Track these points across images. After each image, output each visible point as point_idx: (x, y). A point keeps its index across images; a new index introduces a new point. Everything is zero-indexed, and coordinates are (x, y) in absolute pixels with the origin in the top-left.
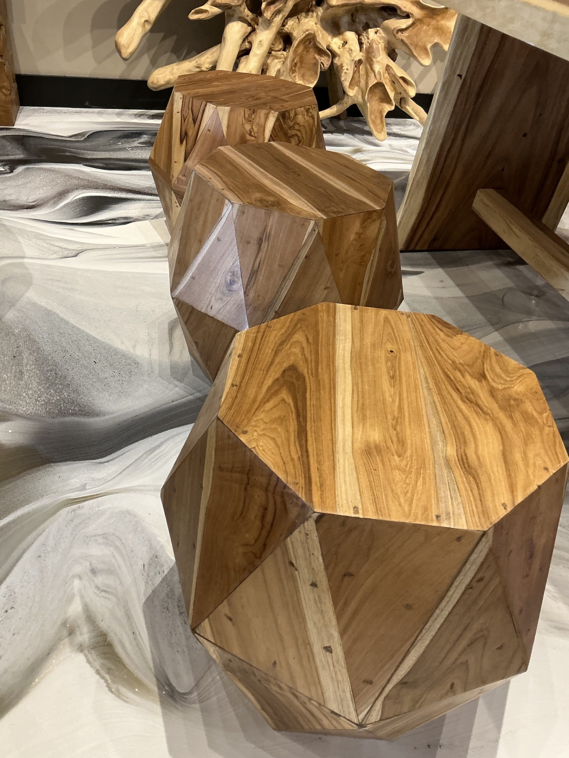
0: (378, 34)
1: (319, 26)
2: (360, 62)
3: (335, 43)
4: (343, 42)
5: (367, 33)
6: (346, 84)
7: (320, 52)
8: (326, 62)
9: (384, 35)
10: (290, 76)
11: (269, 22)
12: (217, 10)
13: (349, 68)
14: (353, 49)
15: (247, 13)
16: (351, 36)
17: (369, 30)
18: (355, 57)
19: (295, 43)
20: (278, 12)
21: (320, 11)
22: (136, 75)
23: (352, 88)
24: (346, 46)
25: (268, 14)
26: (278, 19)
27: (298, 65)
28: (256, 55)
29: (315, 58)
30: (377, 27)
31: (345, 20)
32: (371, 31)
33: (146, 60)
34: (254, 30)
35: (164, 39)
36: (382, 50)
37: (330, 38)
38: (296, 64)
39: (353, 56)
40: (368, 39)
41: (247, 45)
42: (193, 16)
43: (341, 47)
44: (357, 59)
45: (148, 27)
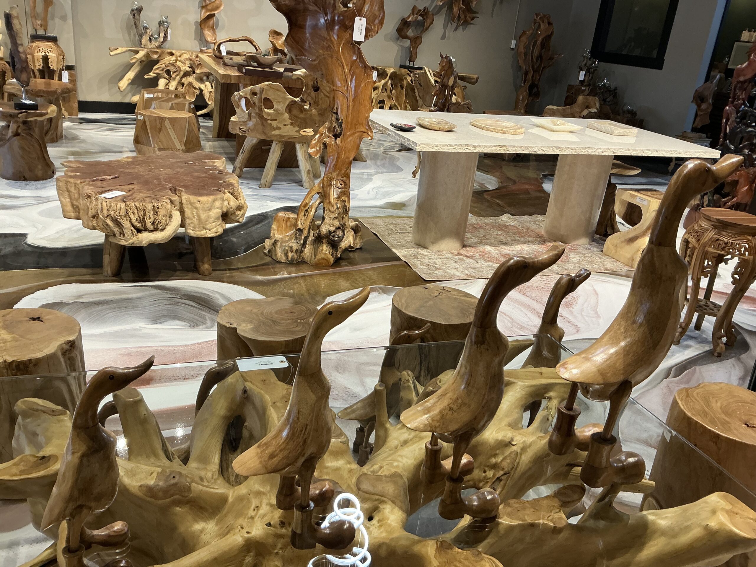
1: (194, 80)
2: (211, 92)
3: (202, 86)
6: (207, 100)
7: (195, 88)
8: (198, 92)
11: (174, 79)
12: (155, 75)
15: (166, 76)
16: (208, 84)
19: (185, 86)
20: (177, 75)
21: (194, 75)
22: (127, 101)
25: (173, 76)
26: (178, 78)
31: (205, 78)
33: (130, 95)
34: (169, 82)
35: (137, 87)
37: (199, 85)
41: (167, 87)
42: (146, 77)
45: (130, 81)
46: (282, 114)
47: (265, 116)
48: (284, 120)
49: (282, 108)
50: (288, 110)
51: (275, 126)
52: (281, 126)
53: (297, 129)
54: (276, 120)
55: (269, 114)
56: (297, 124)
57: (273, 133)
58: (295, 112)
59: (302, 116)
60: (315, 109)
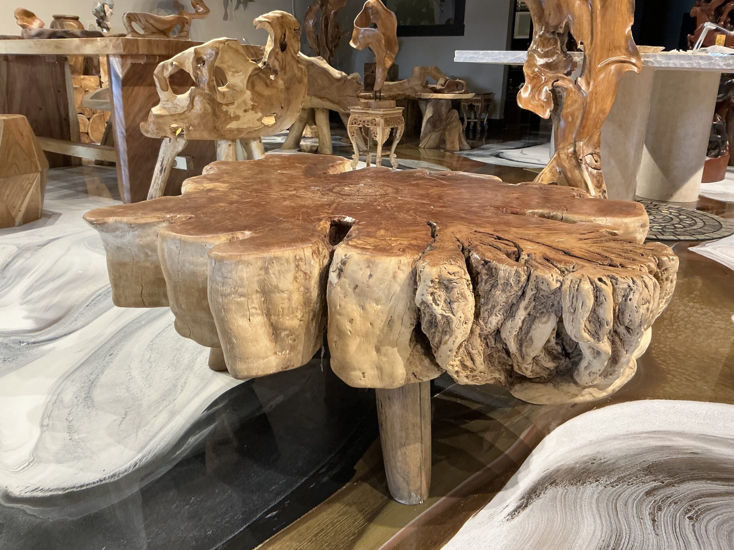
46: (242, 92)
47: (219, 99)
48: (245, 102)
49: (242, 82)
50: (250, 84)
51: (232, 115)
52: (240, 113)
53: (260, 115)
54: (233, 103)
55: (223, 94)
56: (260, 107)
57: (228, 126)
58: (260, 87)
59: (267, 92)
60: (282, 79)
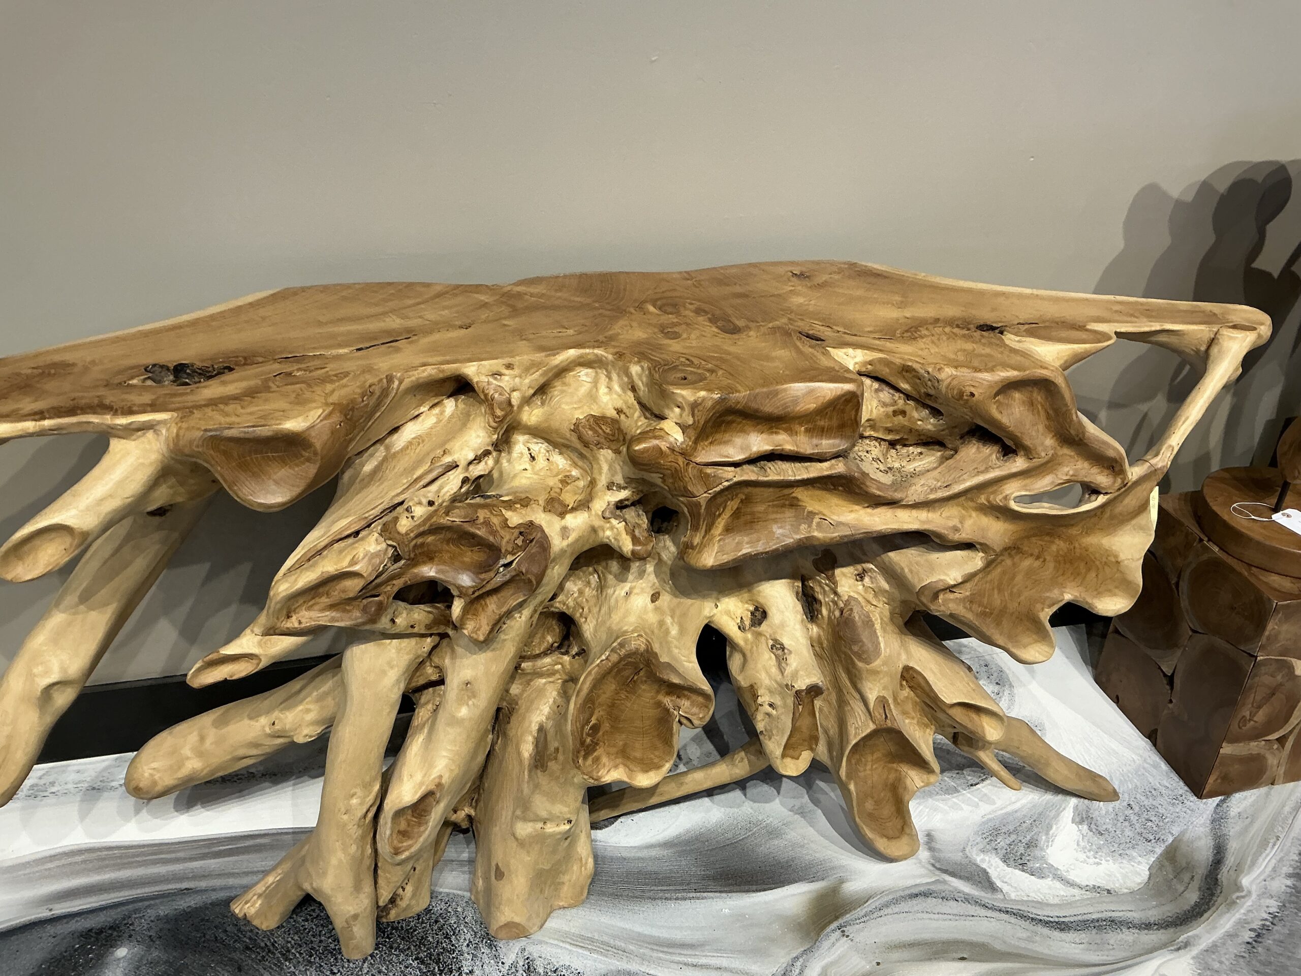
0: (867, 580)
4: (752, 608)
5: (832, 579)
9: (886, 586)
10: (578, 768)
13: (778, 701)
14: (786, 641)
17: (838, 572)
18: (795, 675)
23: (796, 754)
24: (764, 627)
27: (606, 726)
28: (454, 721)
29: (659, 704)
30: (860, 561)
32: (844, 575)
36: (884, 629)
38: (595, 729)
39: (788, 671)
40: (836, 593)
43: (747, 623)
44: (802, 684)
